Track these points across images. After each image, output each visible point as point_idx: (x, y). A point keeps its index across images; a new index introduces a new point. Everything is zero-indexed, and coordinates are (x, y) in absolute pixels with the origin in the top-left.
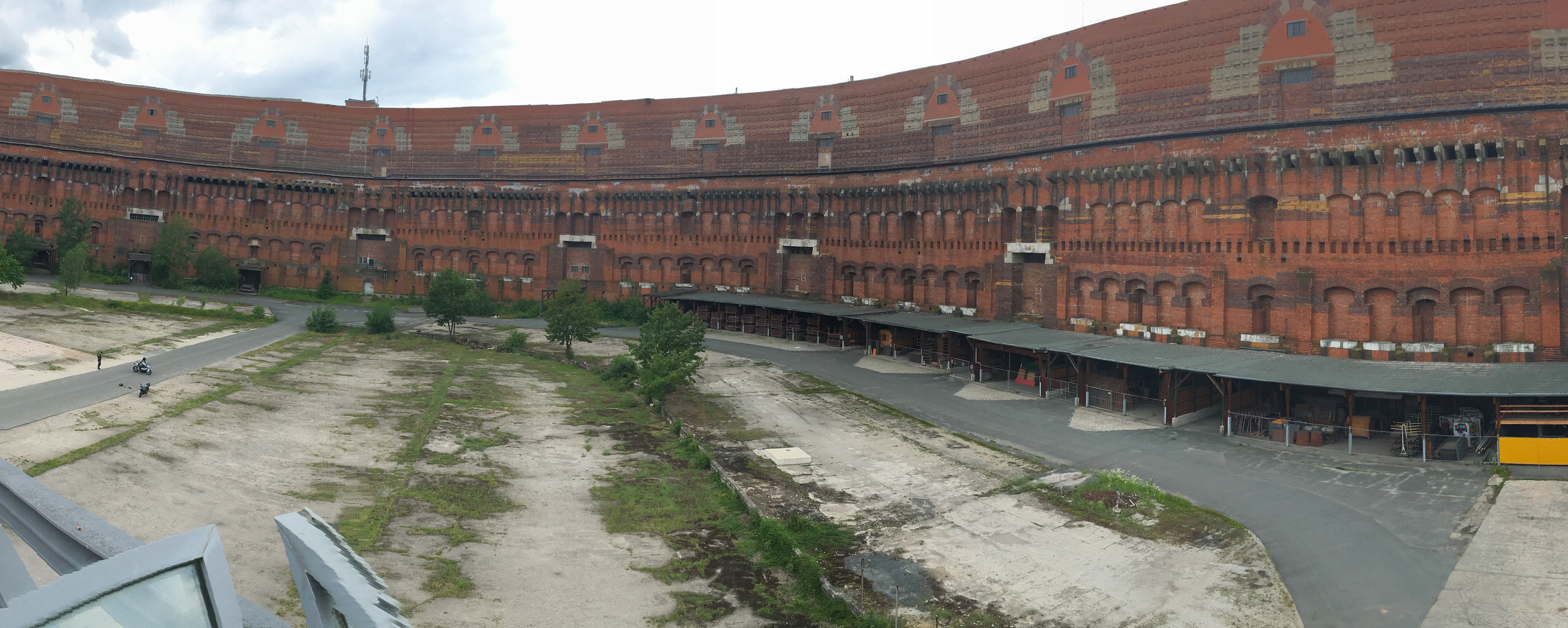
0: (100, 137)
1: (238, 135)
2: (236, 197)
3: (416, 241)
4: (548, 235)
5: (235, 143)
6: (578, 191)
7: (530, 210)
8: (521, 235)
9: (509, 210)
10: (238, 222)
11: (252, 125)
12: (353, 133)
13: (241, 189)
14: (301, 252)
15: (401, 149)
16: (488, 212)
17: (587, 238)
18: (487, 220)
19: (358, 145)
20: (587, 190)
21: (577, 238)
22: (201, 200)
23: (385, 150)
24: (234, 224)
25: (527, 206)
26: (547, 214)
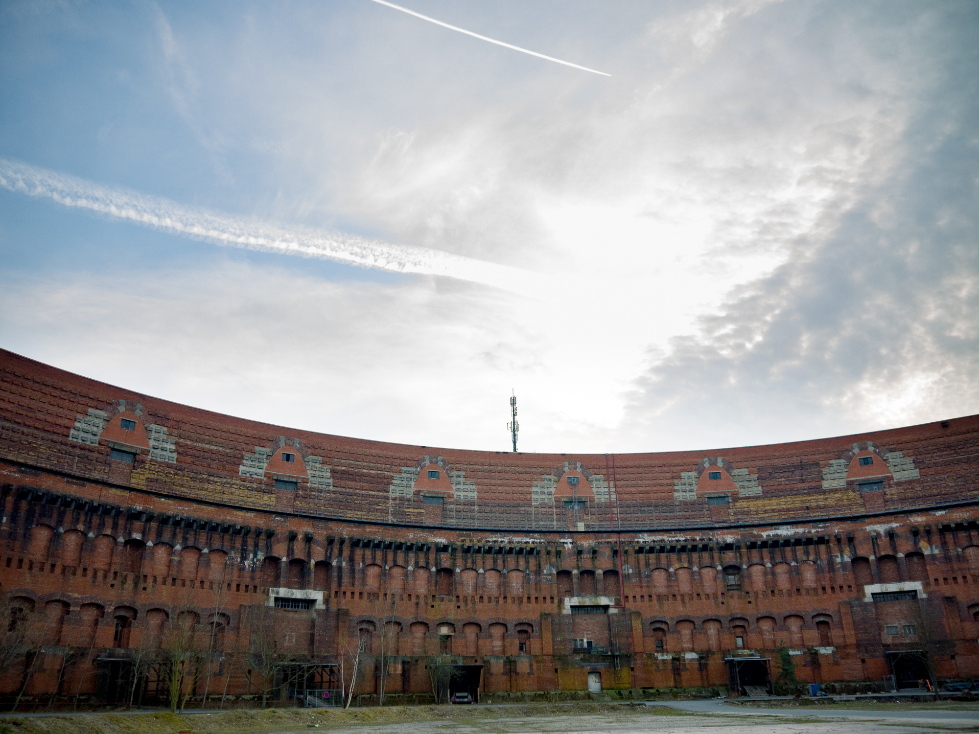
0: (211, 487)
1: (398, 489)
2: (417, 565)
3: (652, 611)
4: (845, 588)
5: (394, 499)
6: (881, 528)
7: (811, 558)
8: (803, 592)
9: (778, 560)
10: (422, 602)
11: (413, 476)
12: (535, 483)
13: (422, 555)
14: (503, 637)
15: (603, 500)
16: (750, 566)
17: (908, 586)
18: (750, 576)
19: (543, 496)
20: (894, 525)
21: (893, 587)
22: (373, 571)
23: (581, 502)
24: (417, 604)
25: (807, 553)
26: (839, 560)
